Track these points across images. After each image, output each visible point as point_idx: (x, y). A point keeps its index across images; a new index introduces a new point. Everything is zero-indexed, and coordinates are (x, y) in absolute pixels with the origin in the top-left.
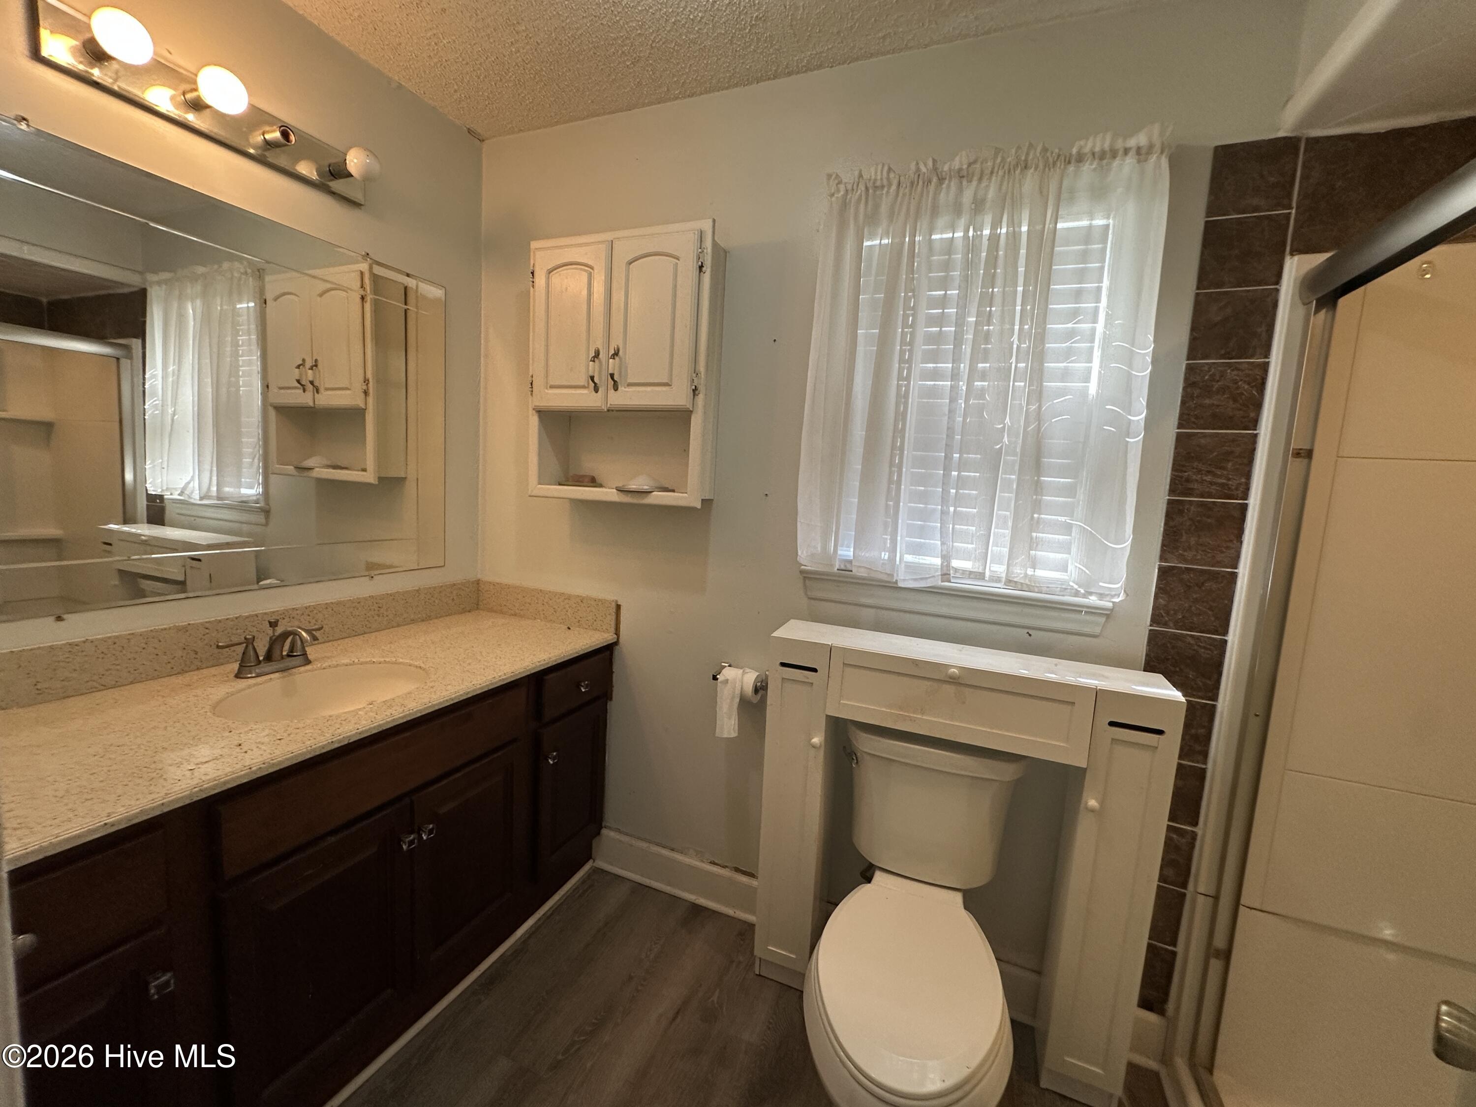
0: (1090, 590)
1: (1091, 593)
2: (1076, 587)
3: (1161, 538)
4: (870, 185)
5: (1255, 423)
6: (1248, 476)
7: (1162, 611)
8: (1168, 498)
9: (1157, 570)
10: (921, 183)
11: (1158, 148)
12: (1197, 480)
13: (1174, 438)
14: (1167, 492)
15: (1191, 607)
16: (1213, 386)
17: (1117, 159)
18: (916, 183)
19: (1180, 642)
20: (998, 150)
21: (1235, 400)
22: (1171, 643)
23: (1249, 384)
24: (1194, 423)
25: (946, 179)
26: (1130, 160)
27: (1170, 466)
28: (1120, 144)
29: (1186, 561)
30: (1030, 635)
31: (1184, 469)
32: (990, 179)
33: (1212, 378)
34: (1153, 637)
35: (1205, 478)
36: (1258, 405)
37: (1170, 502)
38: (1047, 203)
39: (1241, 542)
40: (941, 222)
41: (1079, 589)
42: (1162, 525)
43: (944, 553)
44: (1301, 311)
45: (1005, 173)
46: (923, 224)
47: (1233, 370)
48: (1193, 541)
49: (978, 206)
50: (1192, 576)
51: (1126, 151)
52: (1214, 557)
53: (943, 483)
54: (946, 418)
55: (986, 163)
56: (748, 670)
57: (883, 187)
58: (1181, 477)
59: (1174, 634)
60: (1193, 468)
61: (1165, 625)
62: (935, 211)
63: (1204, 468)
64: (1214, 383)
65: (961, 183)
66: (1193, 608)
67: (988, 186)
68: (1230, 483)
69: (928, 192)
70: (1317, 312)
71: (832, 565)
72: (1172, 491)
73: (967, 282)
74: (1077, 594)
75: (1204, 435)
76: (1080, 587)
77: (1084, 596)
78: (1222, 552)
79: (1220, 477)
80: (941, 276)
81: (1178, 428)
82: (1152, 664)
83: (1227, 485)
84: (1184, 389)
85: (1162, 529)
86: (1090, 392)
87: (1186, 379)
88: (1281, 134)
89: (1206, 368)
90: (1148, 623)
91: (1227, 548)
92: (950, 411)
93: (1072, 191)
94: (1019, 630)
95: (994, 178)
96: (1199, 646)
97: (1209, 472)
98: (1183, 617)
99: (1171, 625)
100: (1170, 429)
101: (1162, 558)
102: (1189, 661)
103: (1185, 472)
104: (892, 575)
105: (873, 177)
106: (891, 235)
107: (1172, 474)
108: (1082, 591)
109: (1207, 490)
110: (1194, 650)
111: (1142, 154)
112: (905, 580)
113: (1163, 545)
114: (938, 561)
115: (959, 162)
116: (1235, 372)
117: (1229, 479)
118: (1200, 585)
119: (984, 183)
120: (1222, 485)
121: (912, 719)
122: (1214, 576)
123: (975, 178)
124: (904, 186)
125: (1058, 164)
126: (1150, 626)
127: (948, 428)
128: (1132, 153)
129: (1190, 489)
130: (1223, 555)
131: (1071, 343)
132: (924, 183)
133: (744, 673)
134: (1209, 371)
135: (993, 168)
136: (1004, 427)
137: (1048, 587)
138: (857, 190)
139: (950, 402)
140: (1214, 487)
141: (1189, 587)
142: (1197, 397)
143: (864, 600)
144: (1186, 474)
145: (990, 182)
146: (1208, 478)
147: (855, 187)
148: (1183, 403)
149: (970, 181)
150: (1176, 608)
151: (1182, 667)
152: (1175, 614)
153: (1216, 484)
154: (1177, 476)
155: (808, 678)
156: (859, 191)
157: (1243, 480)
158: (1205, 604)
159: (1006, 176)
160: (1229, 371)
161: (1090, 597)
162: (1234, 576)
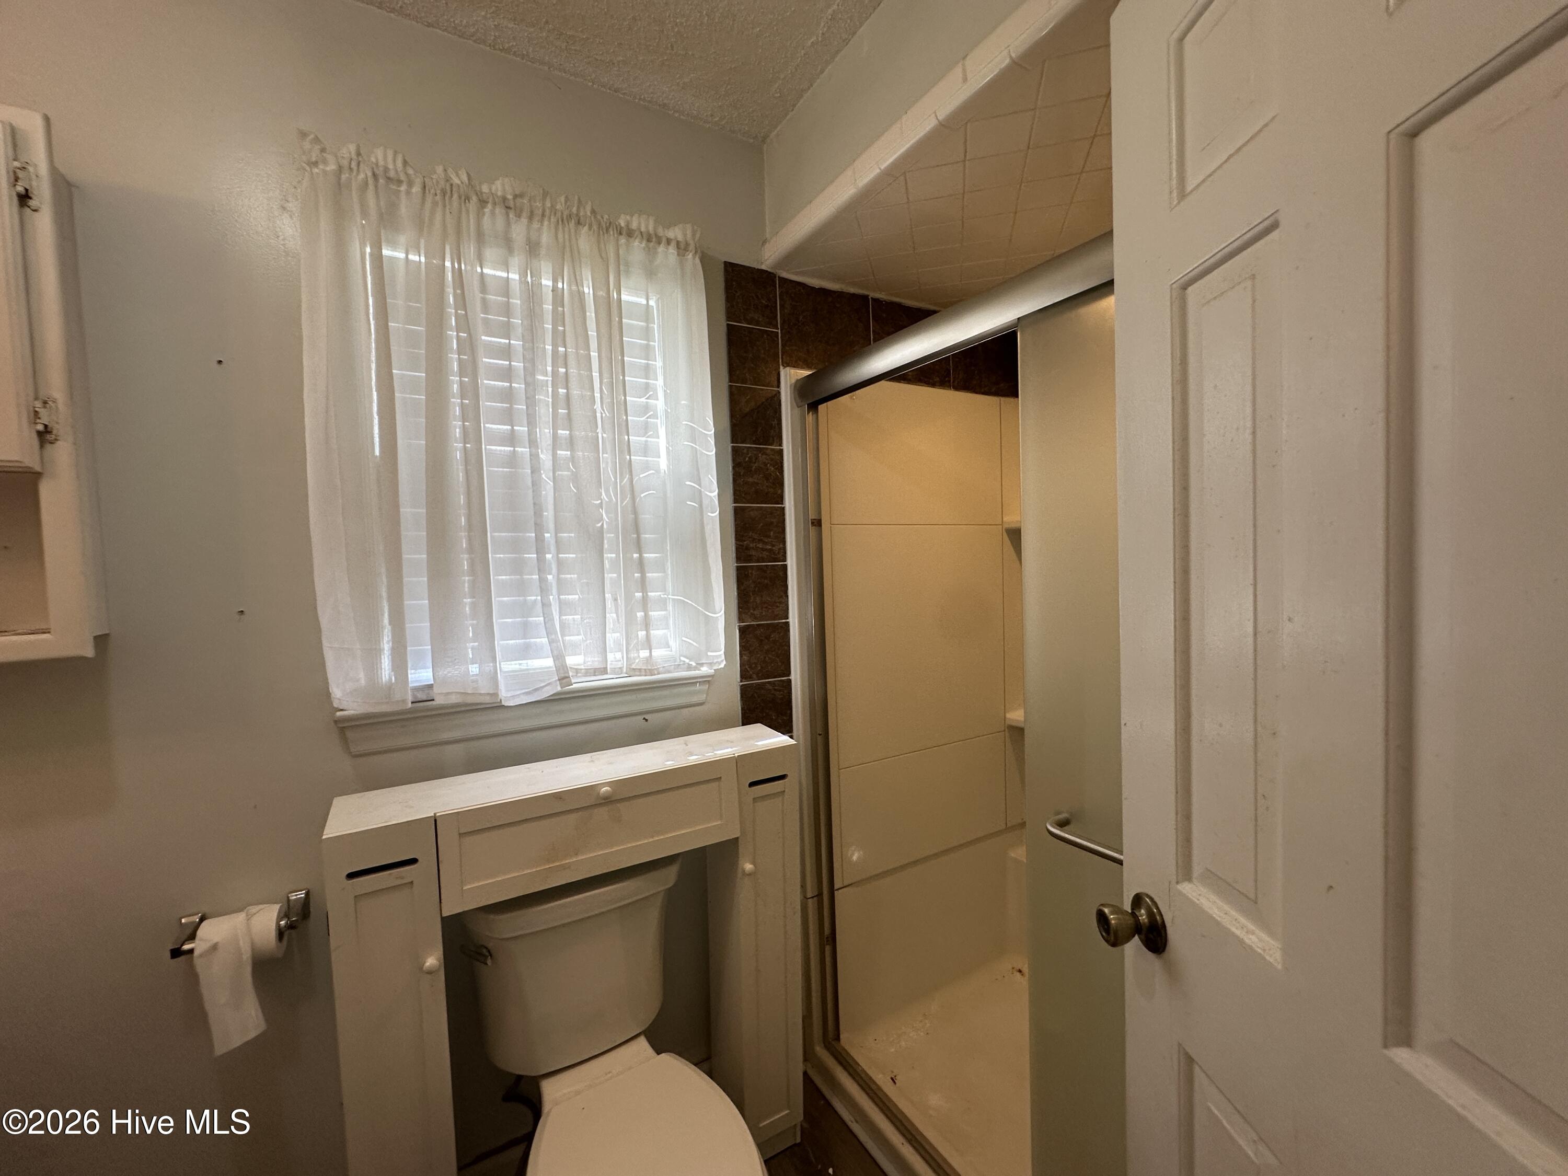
0: (701, 662)
1: (702, 665)
2: (687, 661)
3: (736, 601)
4: (380, 172)
5: (780, 499)
6: (784, 541)
7: (747, 667)
8: (736, 565)
9: (738, 631)
10: (455, 196)
11: (692, 247)
12: (753, 548)
13: (732, 512)
14: (734, 560)
15: (765, 657)
16: (752, 467)
17: (661, 245)
18: (449, 192)
19: (763, 691)
20: (545, 194)
21: (767, 479)
22: (757, 693)
23: (774, 467)
24: (744, 498)
25: (487, 202)
26: (672, 250)
27: (733, 536)
28: (660, 232)
29: (756, 619)
30: (647, 720)
31: (744, 539)
32: (542, 222)
33: (750, 461)
34: (744, 691)
35: (758, 546)
36: (781, 484)
37: (738, 569)
38: (608, 267)
39: (787, 597)
40: (490, 253)
41: (691, 663)
42: (735, 589)
43: (555, 653)
44: (797, 411)
45: (558, 221)
46: (470, 250)
47: (762, 454)
48: (758, 600)
49: (533, 249)
50: (762, 630)
51: (669, 241)
52: (773, 612)
53: (539, 570)
54: (531, 491)
55: (535, 202)
56: (254, 909)
57: (400, 182)
58: (743, 546)
59: (758, 684)
60: (750, 538)
61: (751, 678)
62: (480, 238)
63: (756, 536)
64: (752, 465)
65: (508, 215)
66: (767, 658)
67: (539, 229)
68: (774, 548)
69: (468, 211)
70: (808, 413)
71: (404, 701)
72: (738, 559)
73: (532, 335)
74: (690, 668)
75: (753, 509)
76: (691, 660)
77: (695, 668)
78: (777, 607)
79: (766, 543)
80: (502, 321)
81: (735, 503)
82: (747, 715)
83: (773, 550)
84: (734, 468)
85: (736, 594)
86: (661, 468)
87: (734, 460)
88: (764, 267)
89: (745, 451)
90: (739, 680)
91: (780, 603)
92: (534, 483)
93: (627, 265)
94: (634, 718)
95: (546, 223)
96: (775, 690)
97: (760, 540)
98: (762, 667)
99: (755, 676)
100: (730, 506)
101: (740, 619)
102: (771, 705)
103: (745, 541)
104: (495, 695)
105: (381, 163)
106: (422, 252)
107: (736, 543)
108: (694, 664)
109: (761, 556)
110: (773, 694)
111: (682, 248)
112: (510, 695)
113: (739, 607)
114: (549, 662)
115: (500, 187)
116: (764, 456)
117: (773, 546)
118: (768, 638)
119: (536, 225)
120: (770, 550)
121: (564, 867)
122: (775, 627)
123: (524, 214)
124: (432, 191)
125: (611, 230)
126: (741, 681)
127: (534, 504)
128: (673, 244)
129: (750, 556)
130: (778, 609)
131: (647, 418)
132: (460, 197)
133: (249, 918)
134: (748, 454)
135: (544, 211)
136: (602, 503)
137: (664, 667)
138: (358, 171)
139: (532, 472)
140: (765, 553)
141: (761, 641)
142: (743, 475)
143: (446, 736)
144: (745, 543)
145: (542, 225)
146: (760, 545)
147: (354, 165)
148: (735, 480)
149: (519, 216)
150: (756, 661)
151: (767, 711)
152: (756, 666)
153: (766, 550)
154: (740, 545)
155: (402, 878)
156: (362, 176)
157: (781, 546)
158: (774, 653)
159: (560, 227)
160: (760, 455)
161: (701, 669)
162: (787, 624)
